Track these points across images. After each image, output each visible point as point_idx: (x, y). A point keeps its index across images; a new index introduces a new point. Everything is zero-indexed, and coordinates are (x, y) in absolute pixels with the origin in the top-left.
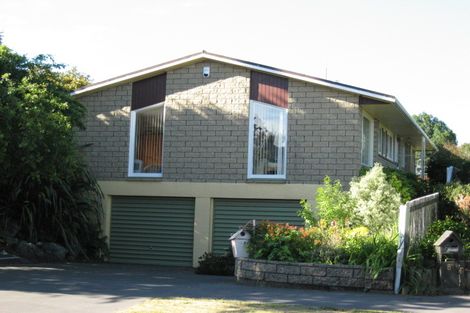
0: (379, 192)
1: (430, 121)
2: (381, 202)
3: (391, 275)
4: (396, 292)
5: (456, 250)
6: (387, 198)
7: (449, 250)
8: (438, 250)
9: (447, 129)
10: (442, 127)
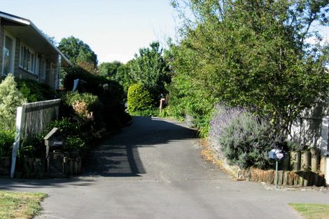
0: (9, 97)
1: (77, 44)
2: (11, 105)
3: (7, 163)
4: (12, 177)
5: (60, 143)
6: (16, 102)
7: (55, 143)
8: (47, 143)
9: (90, 50)
10: (87, 48)
